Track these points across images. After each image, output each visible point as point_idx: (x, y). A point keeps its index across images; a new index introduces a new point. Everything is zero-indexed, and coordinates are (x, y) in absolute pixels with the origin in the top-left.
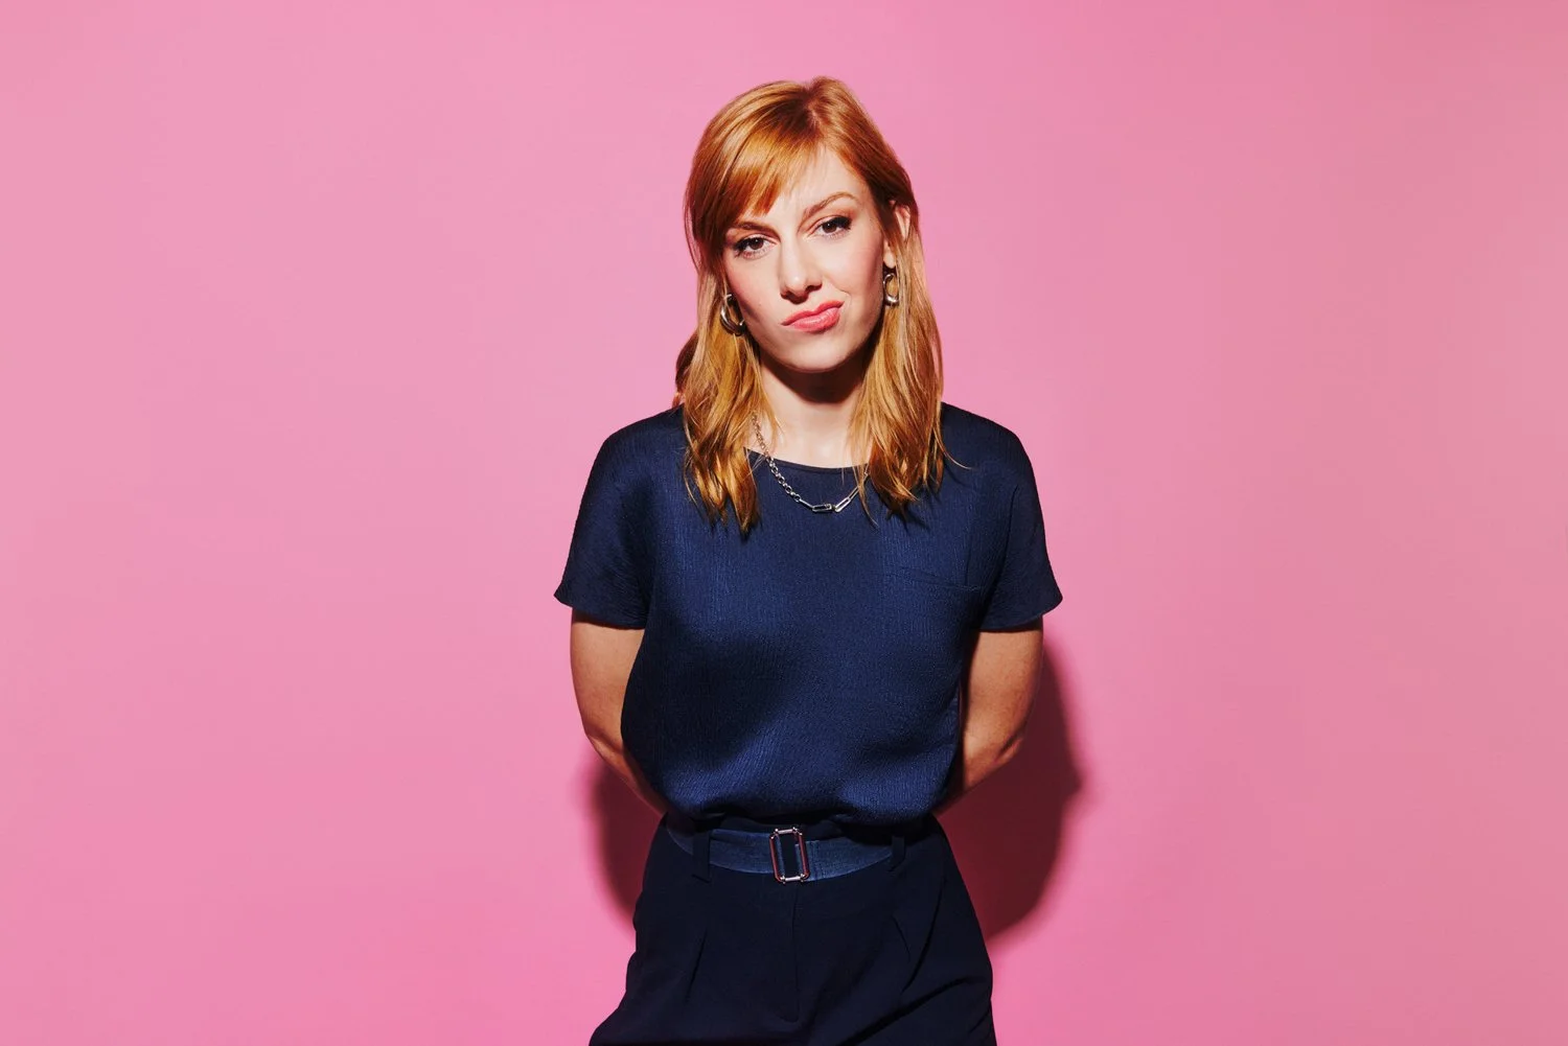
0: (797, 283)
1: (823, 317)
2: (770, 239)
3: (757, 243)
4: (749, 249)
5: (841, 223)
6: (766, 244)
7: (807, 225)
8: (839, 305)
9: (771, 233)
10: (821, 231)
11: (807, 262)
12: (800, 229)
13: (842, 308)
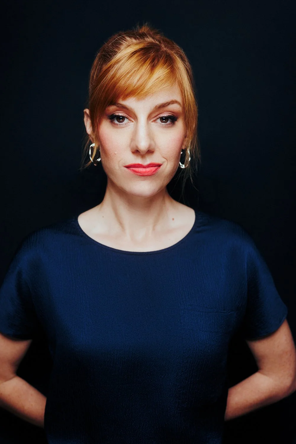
0: (143, 145)
1: (148, 169)
2: (130, 118)
3: (120, 119)
4: (116, 122)
5: (172, 119)
6: (126, 121)
7: (154, 115)
8: (159, 166)
9: (131, 115)
10: (159, 121)
11: (150, 136)
12: (149, 117)
13: (162, 167)
